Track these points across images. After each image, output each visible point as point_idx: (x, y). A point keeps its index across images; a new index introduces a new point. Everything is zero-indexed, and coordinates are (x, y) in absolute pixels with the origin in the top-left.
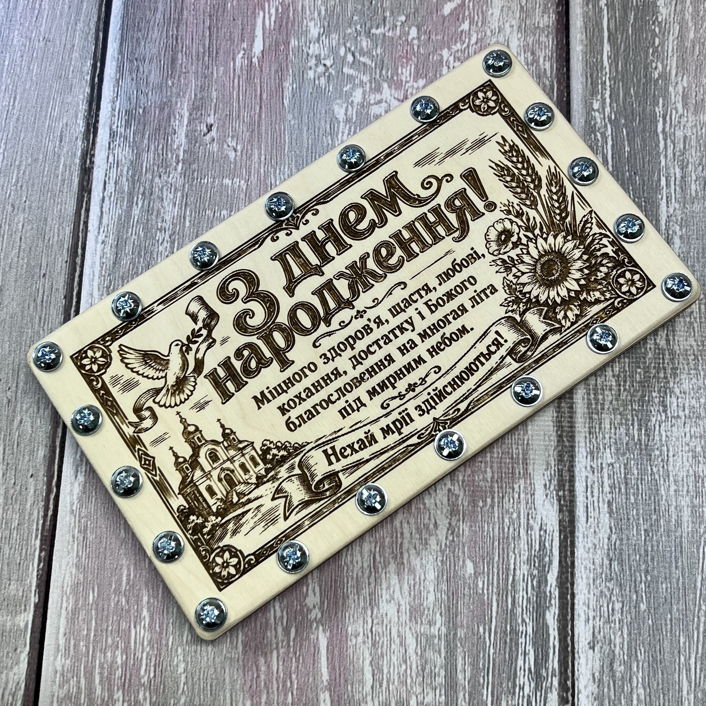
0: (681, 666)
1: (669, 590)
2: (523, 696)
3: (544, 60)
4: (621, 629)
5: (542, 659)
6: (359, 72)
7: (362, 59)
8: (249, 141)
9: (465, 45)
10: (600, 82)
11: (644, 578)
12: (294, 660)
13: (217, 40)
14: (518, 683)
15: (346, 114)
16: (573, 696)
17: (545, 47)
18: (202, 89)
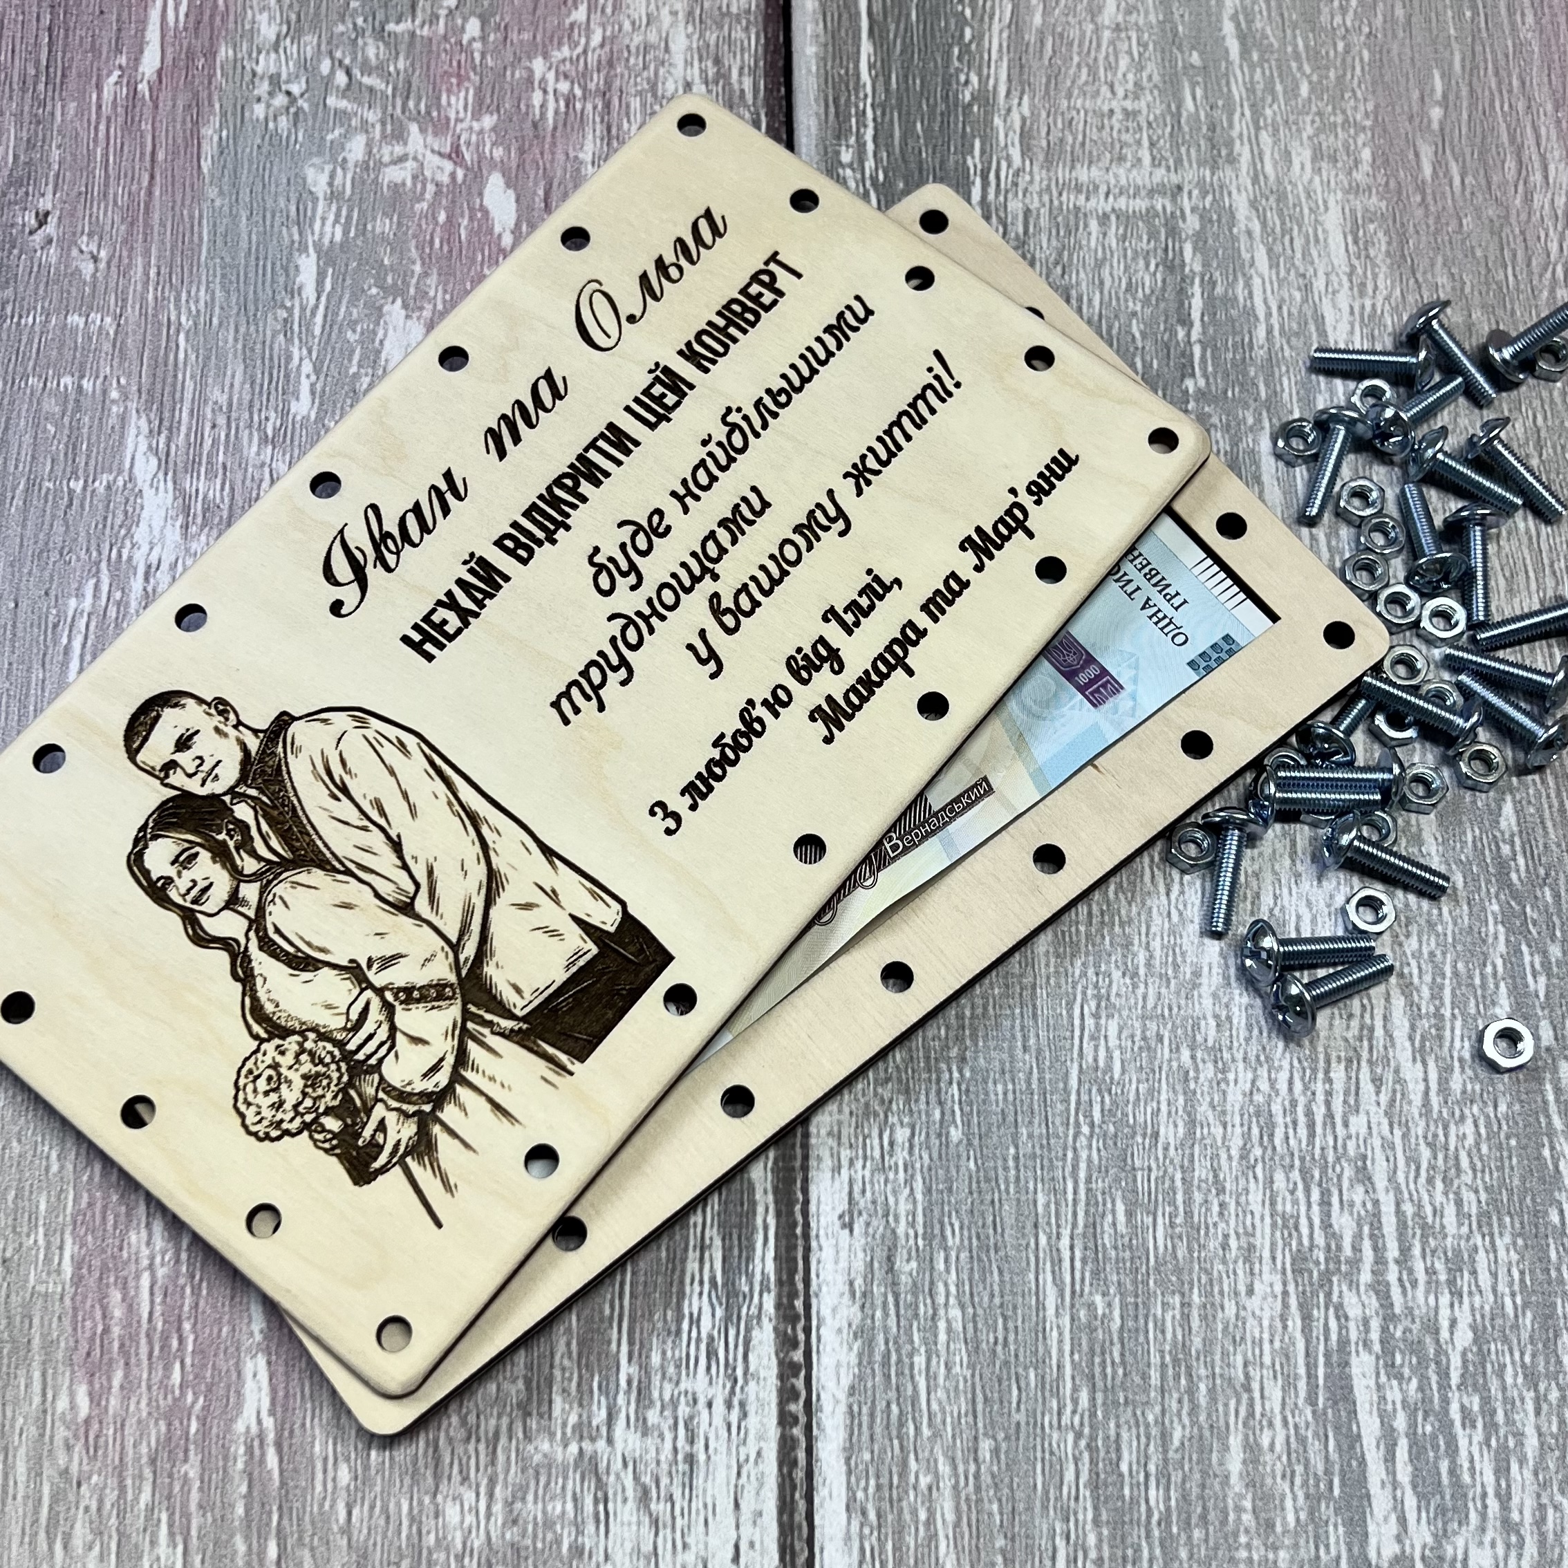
0: (1041, 1255)
1: (1010, 1097)
2: (699, 1340)
3: (741, 74)
4: (909, 1181)
5: (740, 1257)
6: (360, 104)
7: (366, 80)
8: (125, 241)
9: (580, 49)
10: (853, 111)
11: (956, 1075)
12: (188, 1290)
13: (64, 53)
14: (686, 1311)
15: (331, 184)
16: (807, 1331)
17: (742, 50)
18: (30, 145)
